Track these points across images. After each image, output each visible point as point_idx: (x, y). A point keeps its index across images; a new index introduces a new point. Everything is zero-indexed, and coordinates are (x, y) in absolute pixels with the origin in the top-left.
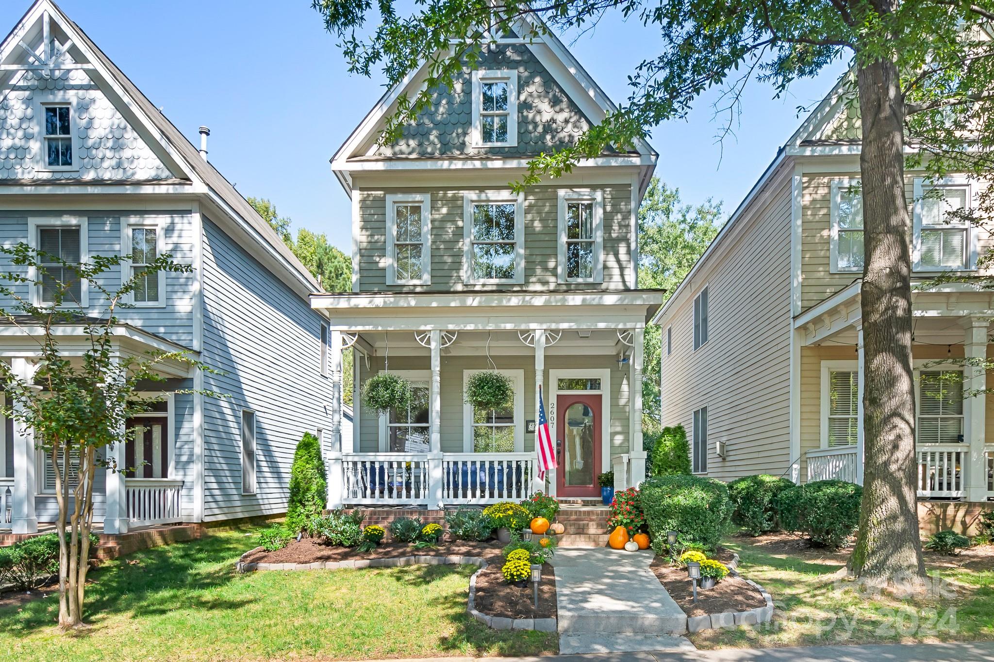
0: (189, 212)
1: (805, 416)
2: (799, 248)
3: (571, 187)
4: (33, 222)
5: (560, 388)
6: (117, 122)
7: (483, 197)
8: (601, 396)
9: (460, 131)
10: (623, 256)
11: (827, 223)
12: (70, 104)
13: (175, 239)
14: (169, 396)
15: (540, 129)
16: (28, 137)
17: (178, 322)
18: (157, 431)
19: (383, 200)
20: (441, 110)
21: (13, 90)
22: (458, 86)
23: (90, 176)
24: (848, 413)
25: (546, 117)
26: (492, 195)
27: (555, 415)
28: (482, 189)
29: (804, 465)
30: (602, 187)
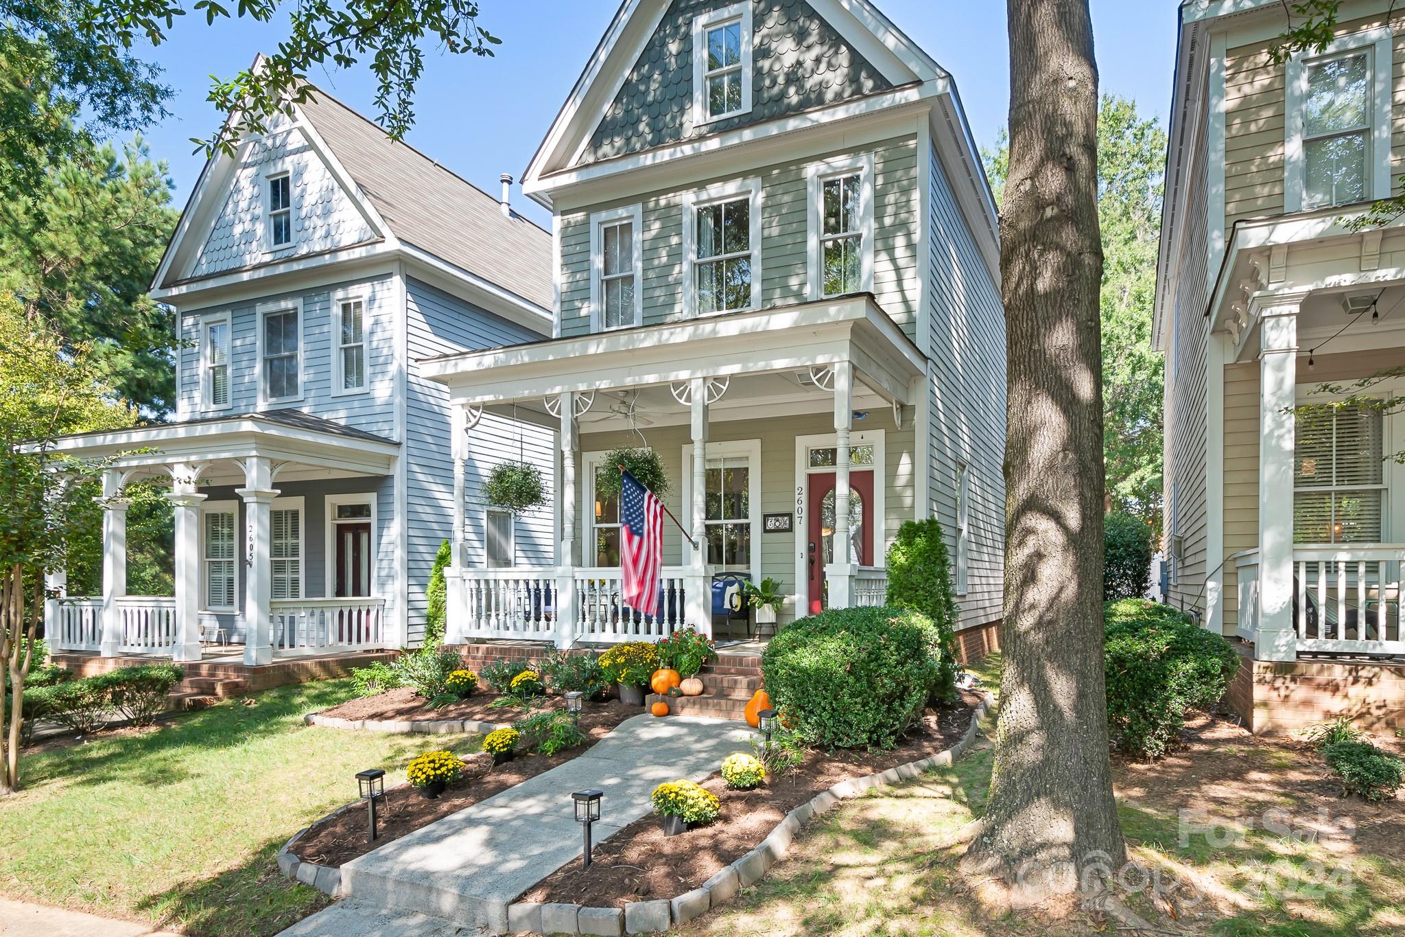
0: (390, 275)
1: (1232, 491)
2: (1221, 188)
3: (820, 157)
4: (261, 309)
5: (814, 463)
6: (325, 183)
7: (704, 196)
8: (872, 472)
9: (675, 109)
10: (901, 253)
11: (1278, 134)
12: (287, 172)
13: (375, 311)
14: (370, 499)
15: (781, 80)
16: (254, 219)
17: (378, 410)
18: (364, 537)
19: (586, 223)
20: (654, 86)
21: (244, 168)
22: (673, 47)
23: (304, 250)
24: (1329, 483)
25: (789, 60)
26: (714, 190)
27: (804, 506)
28: (701, 185)
29: (1230, 581)
30: (868, 148)
